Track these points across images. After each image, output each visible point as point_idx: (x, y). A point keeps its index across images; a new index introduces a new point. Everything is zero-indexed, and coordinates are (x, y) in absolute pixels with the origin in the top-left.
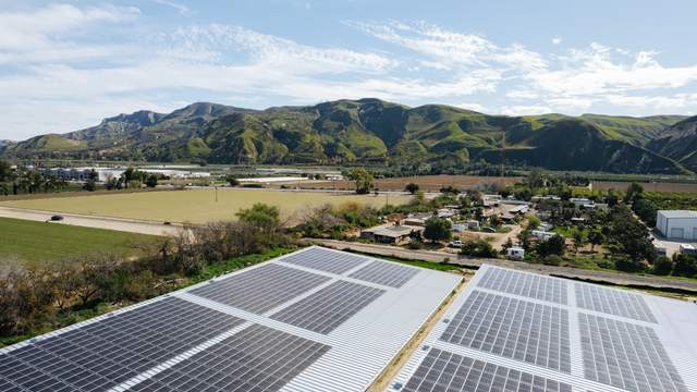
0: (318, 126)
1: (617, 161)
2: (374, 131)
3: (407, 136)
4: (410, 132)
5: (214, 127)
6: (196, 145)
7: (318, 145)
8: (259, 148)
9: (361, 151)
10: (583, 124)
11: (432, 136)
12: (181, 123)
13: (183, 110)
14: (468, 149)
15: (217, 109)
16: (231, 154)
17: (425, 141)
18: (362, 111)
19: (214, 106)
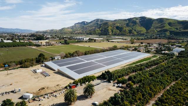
0: (128, 25)
2: (143, 26)
3: (152, 28)
5: (101, 26)
6: (97, 30)
7: (127, 30)
8: (112, 31)
9: (139, 32)
11: (159, 28)
12: (93, 24)
13: (93, 21)
14: (170, 31)
15: (102, 20)
16: (106, 33)
17: (157, 29)
18: (140, 20)
19: (101, 20)
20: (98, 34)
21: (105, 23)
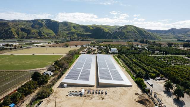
0: (33, 27)
2: (50, 29)
4: (60, 29)
7: (36, 33)
8: (18, 34)
9: (48, 34)
14: (77, 34)
16: (8, 36)
17: (65, 32)
18: (46, 23)
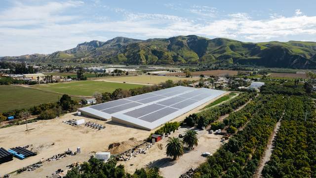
0: (169, 48)
1: (295, 64)
2: (193, 50)
3: (207, 52)
4: (209, 50)
5: (127, 49)
6: (121, 57)
7: (170, 57)
8: (147, 58)
9: (188, 59)
10: (282, 48)
11: (218, 53)
12: (111, 46)
13: (112, 40)
14: (233, 58)
15: (126, 40)
16: (135, 61)
17: (215, 55)
18: (188, 41)
19: (124, 39)
20: (123, 63)
21: (133, 44)
